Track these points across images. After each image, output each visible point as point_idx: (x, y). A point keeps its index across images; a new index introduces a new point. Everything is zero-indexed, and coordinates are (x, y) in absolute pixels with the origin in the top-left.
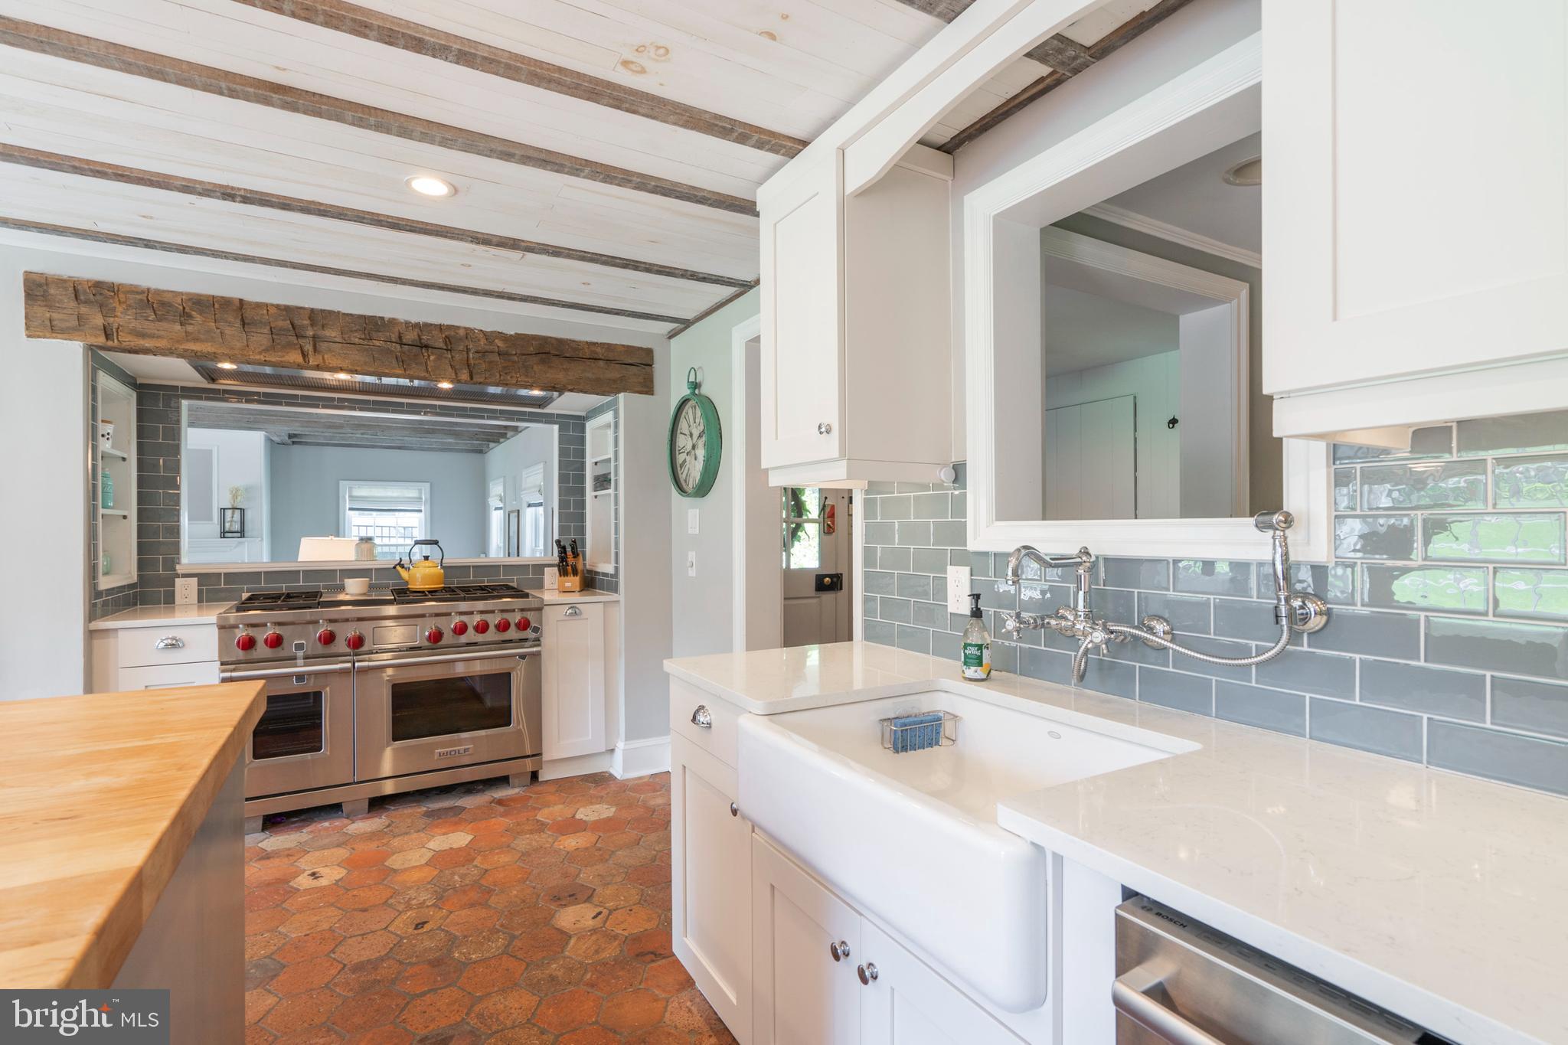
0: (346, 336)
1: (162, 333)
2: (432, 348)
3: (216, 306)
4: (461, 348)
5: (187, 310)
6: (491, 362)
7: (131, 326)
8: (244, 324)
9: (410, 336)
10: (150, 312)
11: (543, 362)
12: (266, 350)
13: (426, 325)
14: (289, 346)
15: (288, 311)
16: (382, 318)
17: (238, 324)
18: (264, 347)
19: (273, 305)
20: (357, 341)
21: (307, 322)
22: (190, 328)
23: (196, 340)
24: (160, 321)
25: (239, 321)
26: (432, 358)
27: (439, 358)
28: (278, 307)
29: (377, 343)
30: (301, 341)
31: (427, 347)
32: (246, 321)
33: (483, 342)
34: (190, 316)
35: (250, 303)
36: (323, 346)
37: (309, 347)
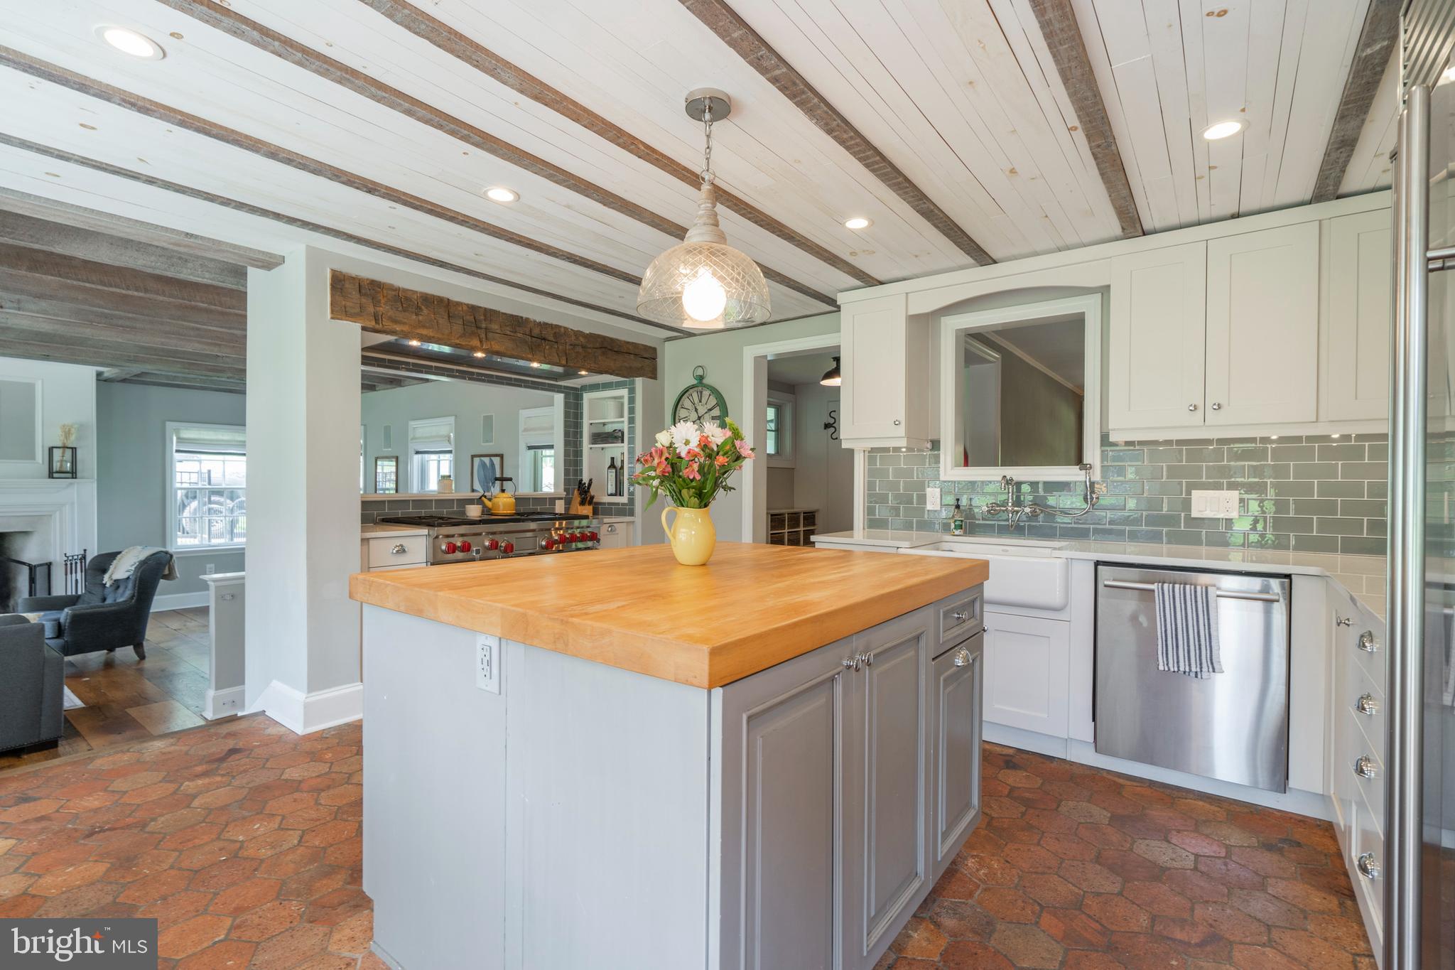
0: (503, 329)
1: (405, 320)
2: (549, 341)
3: (435, 303)
4: (563, 341)
5: (420, 304)
6: (577, 352)
7: (389, 314)
8: (449, 317)
9: (536, 331)
10: (400, 305)
11: (604, 354)
12: (461, 337)
13: (546, 324)
14: (473, 334)
15: (473, 309)
16: (522, 317)
17: (446, 317)
18: (459, 334)
19: (465, 304)
20: (508, 333)
21: (482, 317)
22: (421, 318)
23: (424, 327)
24: (404, 311)
25: (447, 315)
26: (547, 347)
27: (551, 347)
28: (467, 305)
29: (519, 335)
30: (479, 331)
31: (544, 339)
32: (451, 315)
33: (573, 338)
34: (420, 309)
35: (452, 301)
36: (490, 335)
37: (483, 336)
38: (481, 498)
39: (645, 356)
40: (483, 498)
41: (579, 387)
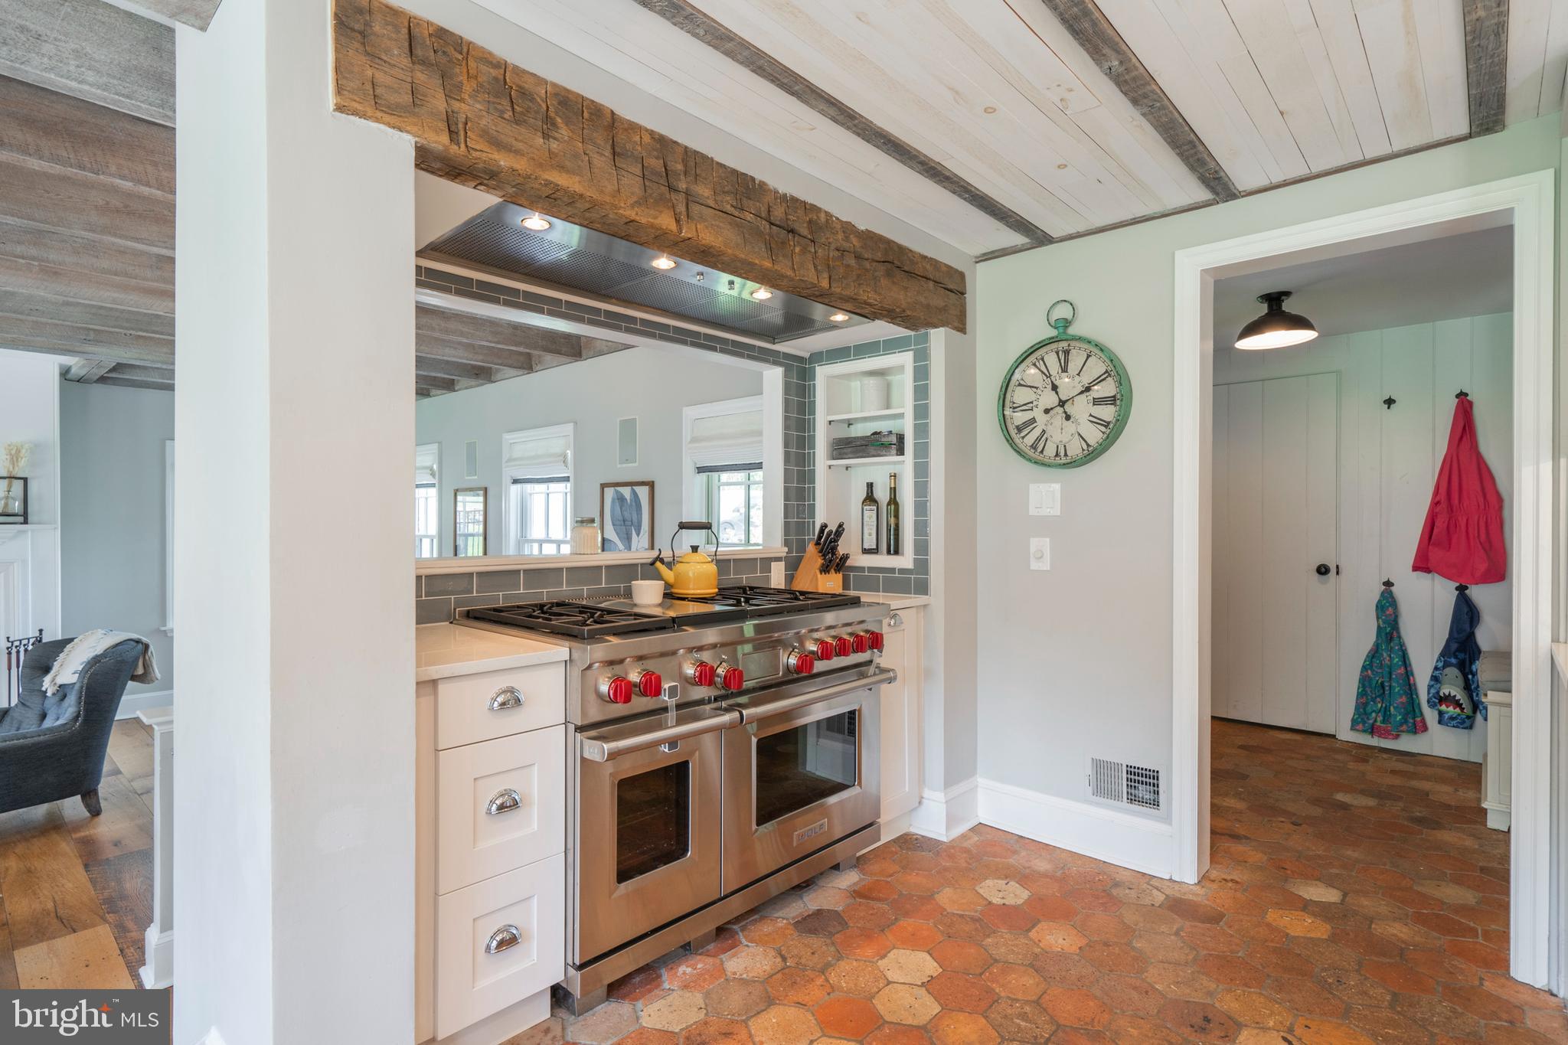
0: (719, 198)
1: (520, 146)
2: (799, 235)
3: (586, 115)
4: (823, 240)
5: (552, 114)
6: (848, 266)
7: (483, 122)
8: (614, 153)
9: (778, 213)
10: (506, 103)
11: (889, 274)
12: (638, 203)
13: (795, 200)
14: (661, 202)
15: (663, 144)
16: (753, 179)
17: (608, 153)
18: (635, 199)
19: (647, 130)
20: (729, 208)
21: (680, 167)
22: (554, 145)
23: (561, 168)
24: (517, 122)
25: (609, 147)
26: (797, 249)
27: (804, 251)
28: (652, 133)
29: (749, 217)
30: (674, 196)
31: (792, 231)
32: (618, 150)
33: (840, 236)
34: (554, 124)
35: (622, 120)
36: (696, 209)
37: (681, 208)
38: (653, 564)
39: (951, 287)
40: (658, 564)
41: (806, 355)
